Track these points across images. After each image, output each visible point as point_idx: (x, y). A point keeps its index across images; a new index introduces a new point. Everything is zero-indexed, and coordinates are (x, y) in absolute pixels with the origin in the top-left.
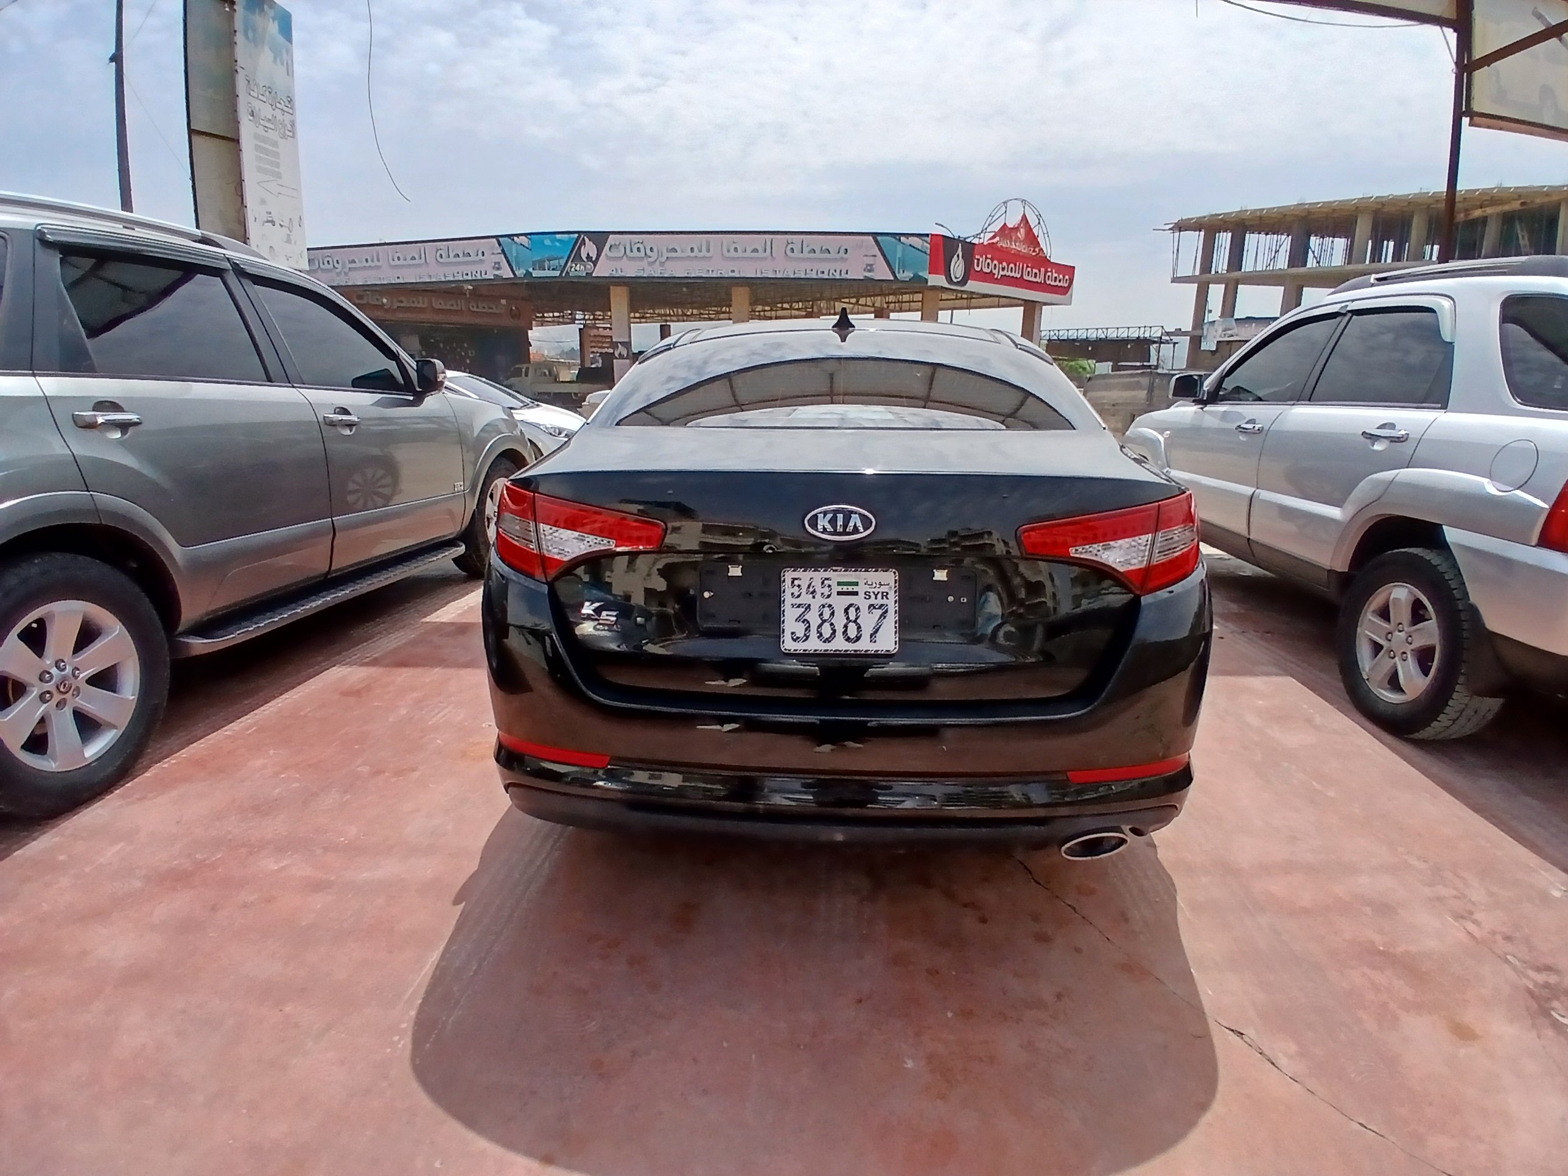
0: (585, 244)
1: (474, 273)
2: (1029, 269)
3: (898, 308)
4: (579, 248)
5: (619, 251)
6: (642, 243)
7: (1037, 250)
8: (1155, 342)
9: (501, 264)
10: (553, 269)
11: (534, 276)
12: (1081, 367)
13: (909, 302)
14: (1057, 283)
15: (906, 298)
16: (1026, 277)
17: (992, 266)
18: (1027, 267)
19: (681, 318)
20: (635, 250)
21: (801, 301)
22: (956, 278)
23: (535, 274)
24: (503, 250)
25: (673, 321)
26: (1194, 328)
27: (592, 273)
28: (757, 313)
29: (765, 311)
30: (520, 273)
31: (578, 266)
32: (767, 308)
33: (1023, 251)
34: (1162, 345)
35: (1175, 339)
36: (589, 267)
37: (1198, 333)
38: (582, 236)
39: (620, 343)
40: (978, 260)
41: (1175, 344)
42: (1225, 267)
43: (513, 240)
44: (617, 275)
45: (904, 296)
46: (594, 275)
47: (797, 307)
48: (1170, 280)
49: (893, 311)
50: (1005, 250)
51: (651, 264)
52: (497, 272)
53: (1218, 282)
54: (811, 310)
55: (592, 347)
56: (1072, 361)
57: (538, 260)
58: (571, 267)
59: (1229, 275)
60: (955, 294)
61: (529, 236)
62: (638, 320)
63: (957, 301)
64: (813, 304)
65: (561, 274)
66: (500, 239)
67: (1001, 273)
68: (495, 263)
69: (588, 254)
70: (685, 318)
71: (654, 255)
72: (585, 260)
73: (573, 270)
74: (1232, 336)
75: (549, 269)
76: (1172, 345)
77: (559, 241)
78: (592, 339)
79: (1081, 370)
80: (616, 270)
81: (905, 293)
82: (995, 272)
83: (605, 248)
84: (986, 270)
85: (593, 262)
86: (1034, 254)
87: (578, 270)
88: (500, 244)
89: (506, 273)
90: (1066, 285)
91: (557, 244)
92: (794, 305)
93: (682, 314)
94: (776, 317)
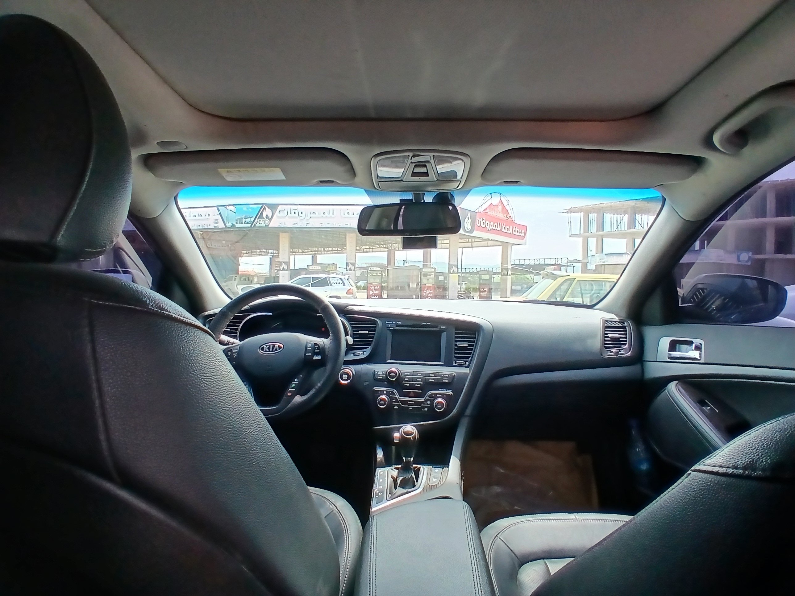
0: (265, 210)
1: (204, 225)
2: (504, 226)
4: (262, 213)
5: (284, 214)
6: (297, 209)
7: (508, 216)
8: (564, 266)
9: (219, 221)
10: (247, 223)
11: (236, 226)
12: (526, 278)
13: (442, 244)
14: (519, 234)
15: (440, 242)
16: (503, 230)
17: (486, 224)
18: (504, 225)
19: (323, 252)
20: (293, 213)
22: (468, 229)
23: (238, 225)
24: (220, 213)
26: (583, 259)
27: (268, 225)
28: (362, 250)
30: (229, 225)
31: (261, 221)
32: (368, 247)
33: (501, 217)
34: (568, 267)
35: (574, 264)
36: (267, 222)
37: (585, 261)
38: (264, 206)
39: (283, 262)
40: (479, 220)
41: (574, 266)
42: (595, 230)
43: (226, 208)
44: (282, 226)
46: (270, 226)
47: (383, 247)
48: (568, 236)
50: (492, 216)
51: (301, 220)
52: (216, 225)
53: (593, 237)
54: (390, 248)
55: (276, 267)
56: (521, 275)
57: (239, 218)
58: (257, 222)
59: (597, 233)
60: (465, 240)
61: (235, 206)
62: (301, 254)
63: (466, 243)
65: (251, 225)
66: (220, 208)
67: (491, 227)
68: (215, 220)
69: (267, 215)
70: (325, 252)
71: (303, 215)
72: (265, 218)
73: (258, 223)
74: (605, 262)
75: (245, 223)
76: (572, 267)
77: (251, 208)
78: (276, 263)
79: (526, 279)
80: (282, 223)
82: (488, 227)
83: (277, 212)
84: (483, 225)
85: (269, 219)
86: (507, 218)
87: (261, 223)
88: (219, 210)
89: (221, 225)
90: (523, 235)
91: (250, 210)
92: (381, 246)
93: (323, 250)
94: (372, 252)
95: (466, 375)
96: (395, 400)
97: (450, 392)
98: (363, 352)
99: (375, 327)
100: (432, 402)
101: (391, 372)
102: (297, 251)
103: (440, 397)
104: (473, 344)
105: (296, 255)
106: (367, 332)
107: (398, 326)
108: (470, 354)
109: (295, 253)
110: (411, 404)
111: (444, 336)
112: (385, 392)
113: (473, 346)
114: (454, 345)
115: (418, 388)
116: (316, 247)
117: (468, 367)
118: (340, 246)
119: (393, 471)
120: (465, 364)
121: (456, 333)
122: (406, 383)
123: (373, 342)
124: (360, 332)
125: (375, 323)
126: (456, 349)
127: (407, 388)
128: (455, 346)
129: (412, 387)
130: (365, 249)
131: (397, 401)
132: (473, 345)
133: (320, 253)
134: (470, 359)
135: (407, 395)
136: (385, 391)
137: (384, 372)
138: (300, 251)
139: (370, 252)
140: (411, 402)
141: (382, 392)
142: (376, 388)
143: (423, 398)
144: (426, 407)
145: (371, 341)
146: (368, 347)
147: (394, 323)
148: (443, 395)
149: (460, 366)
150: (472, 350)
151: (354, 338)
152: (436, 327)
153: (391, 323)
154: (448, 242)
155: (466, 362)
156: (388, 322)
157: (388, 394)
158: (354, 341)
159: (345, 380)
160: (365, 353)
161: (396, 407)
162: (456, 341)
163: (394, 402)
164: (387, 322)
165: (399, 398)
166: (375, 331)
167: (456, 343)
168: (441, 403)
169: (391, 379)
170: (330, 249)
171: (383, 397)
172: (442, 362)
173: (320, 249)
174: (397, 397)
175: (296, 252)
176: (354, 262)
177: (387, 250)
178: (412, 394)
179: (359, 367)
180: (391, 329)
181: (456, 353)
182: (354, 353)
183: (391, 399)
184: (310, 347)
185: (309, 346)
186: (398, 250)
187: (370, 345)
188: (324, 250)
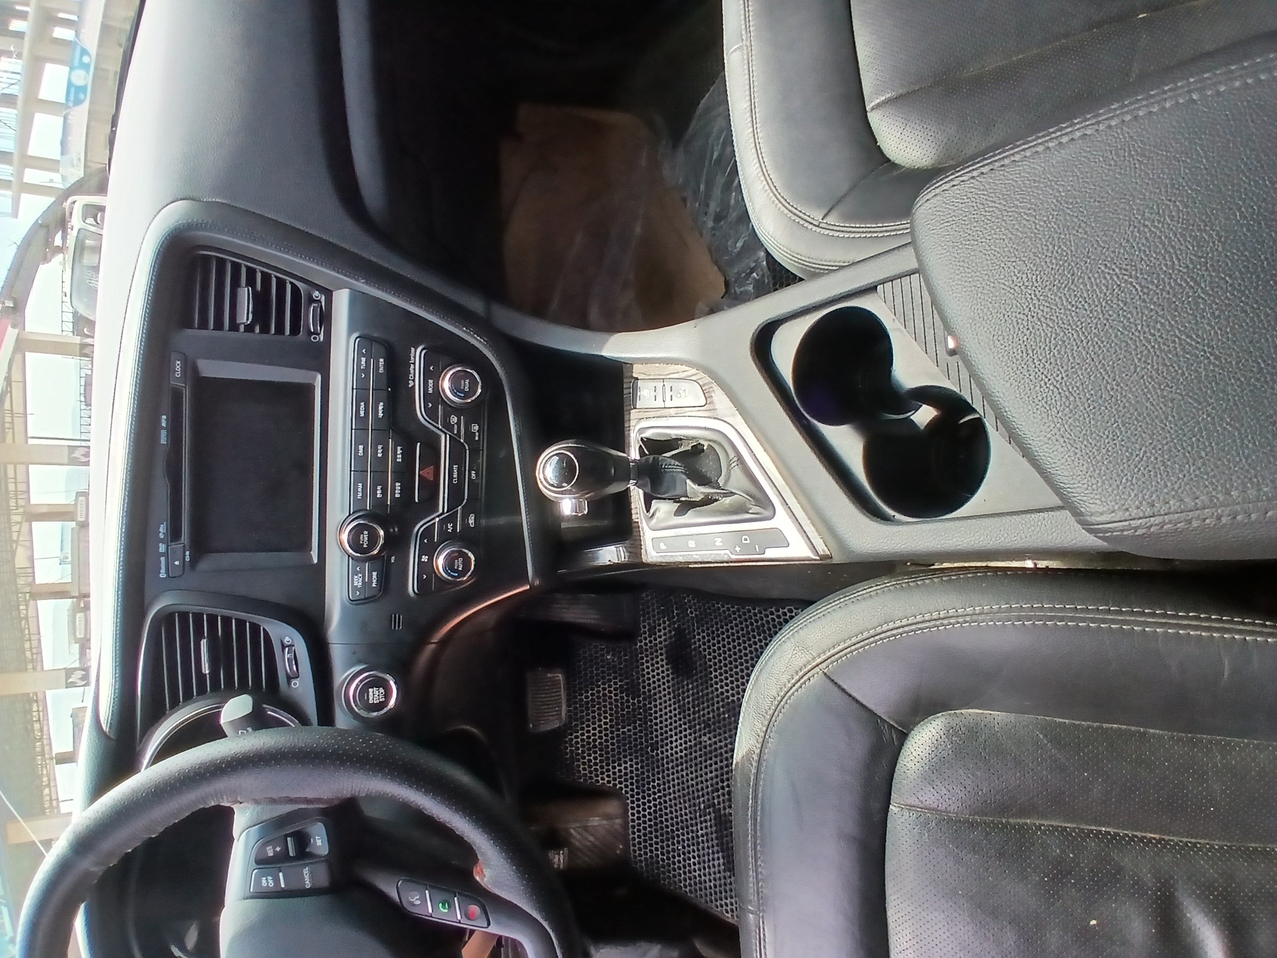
3: (24, 496)
13: (16, 483)
15: (11, 487)
19: (45, 742)
21: (19, 606)
25: (51, 749)
28: (35, 656)
29: (31, 648)
32: (27, 645)
42: (7, 167)
45: (10, 489)
47: (24, 612)
49: (28, 499)
53: (22, 174)
59: (16, 164)
60: (7, 430)
62: (52, 789)
63: (16, 428)
64: (21, 593)
81: (7, 488)
92: (22, 616)
93: (40, 743)
94: (39, 634)
95: (357, 298)
96: (450, 526)
97: (417, 355)
98: (283, 647)
99: (184, 616)
100: (451, 409)
101: (355, 544)
102: (48, 798)
103: (436, 386)
104: (244, 271)
105: (58, 799)
106: (204, 643)
107: (175, 534)
108: (281, 284)
109: (54, 803)
110: (461, 474)
111: (211, 369)
112: (425, 559)
113: (251, 273)
114: (249, 335)
115: (409, 455)
116: (34, 759)
117: (328, 293)
118: (28, 707)
119: (657, 514)
120: (319, 301)
121: (203, 325)
122: (393, 493)
123: (242, 615)
124: (206, 670)
125: (166, 619)
126: (265, 329)
127: (408, 489)
128: (253, 331)
129: (404, 473)
130: (31, 651)
131: (452, 518)
132: (249, 269)
133: (47, 748)
134: (299, 284)
135: (431, 488)
136: (420, 558)
137: (354, 568)
138: (46, 791)
139: (39, 640)
140: (455, 476)
141: (425, 569)
142: (411, 587)
143: (439, 437)
144: (467, 429)
145: (241, 623)
146: (266, 633)
147: (162, 548)
148: (427, 375)
149: (325, 318)
150: (266, 278)
151: (232, 691)
152: (177, 395)
153: (163, 559)
154: (13, 466)
155: (311, 300)
156: (163, 570)
157: (429, 549)
158: (243, 689)
159: (387, 695)
160: (287, 640)
161: (471, 521)
162: (234, 327)
163: (454, 527)
164: (163, 575)
165: (443, 513)
166: (198, 617)
167: (242, 328)
168: (455, 380)
169: (381, 542)
170: (37, 726)
171: (440, 562)
172: (315, 378)
173: (37, 749)
174: (437, 519)
175: (51, 800)
176: (64, 672)
177: (32, 603)
178: (429, 473)
179: (338, 653)
180: (187, 559)
181: (280, 329)
182: (289, 679)
183: (447, 538)
184: (277, 881)
185: (271, 884)
186: (34, 577)
187: (255, 628)
188: (41, 739)
